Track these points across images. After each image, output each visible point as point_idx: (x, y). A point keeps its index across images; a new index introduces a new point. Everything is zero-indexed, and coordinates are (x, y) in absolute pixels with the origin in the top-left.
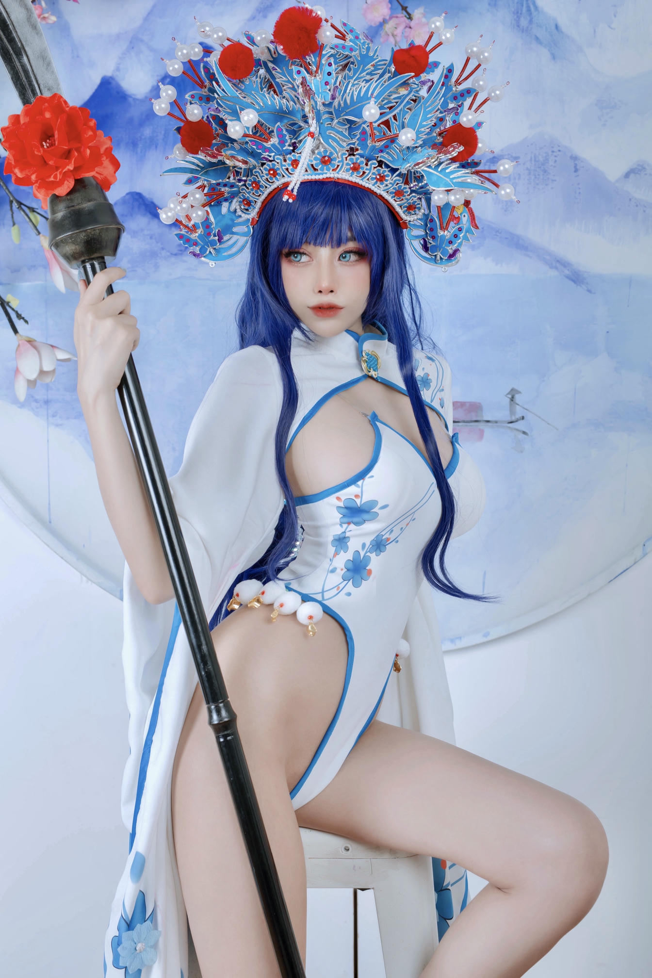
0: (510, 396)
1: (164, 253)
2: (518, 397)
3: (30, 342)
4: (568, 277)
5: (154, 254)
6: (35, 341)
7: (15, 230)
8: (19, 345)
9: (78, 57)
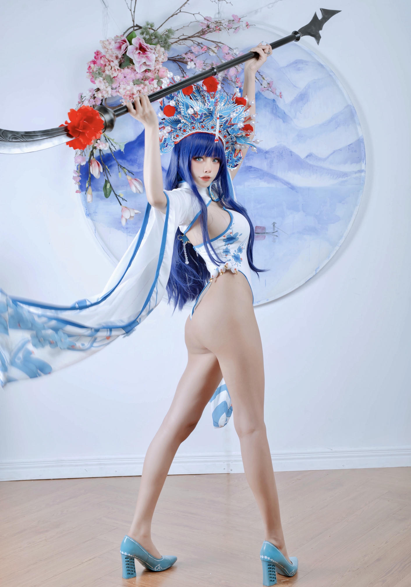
0: (273, 225)
2: (275, 225)
4: (290, 188)
6: (127, 207)
7: (120, 174)
8: (122, 209)
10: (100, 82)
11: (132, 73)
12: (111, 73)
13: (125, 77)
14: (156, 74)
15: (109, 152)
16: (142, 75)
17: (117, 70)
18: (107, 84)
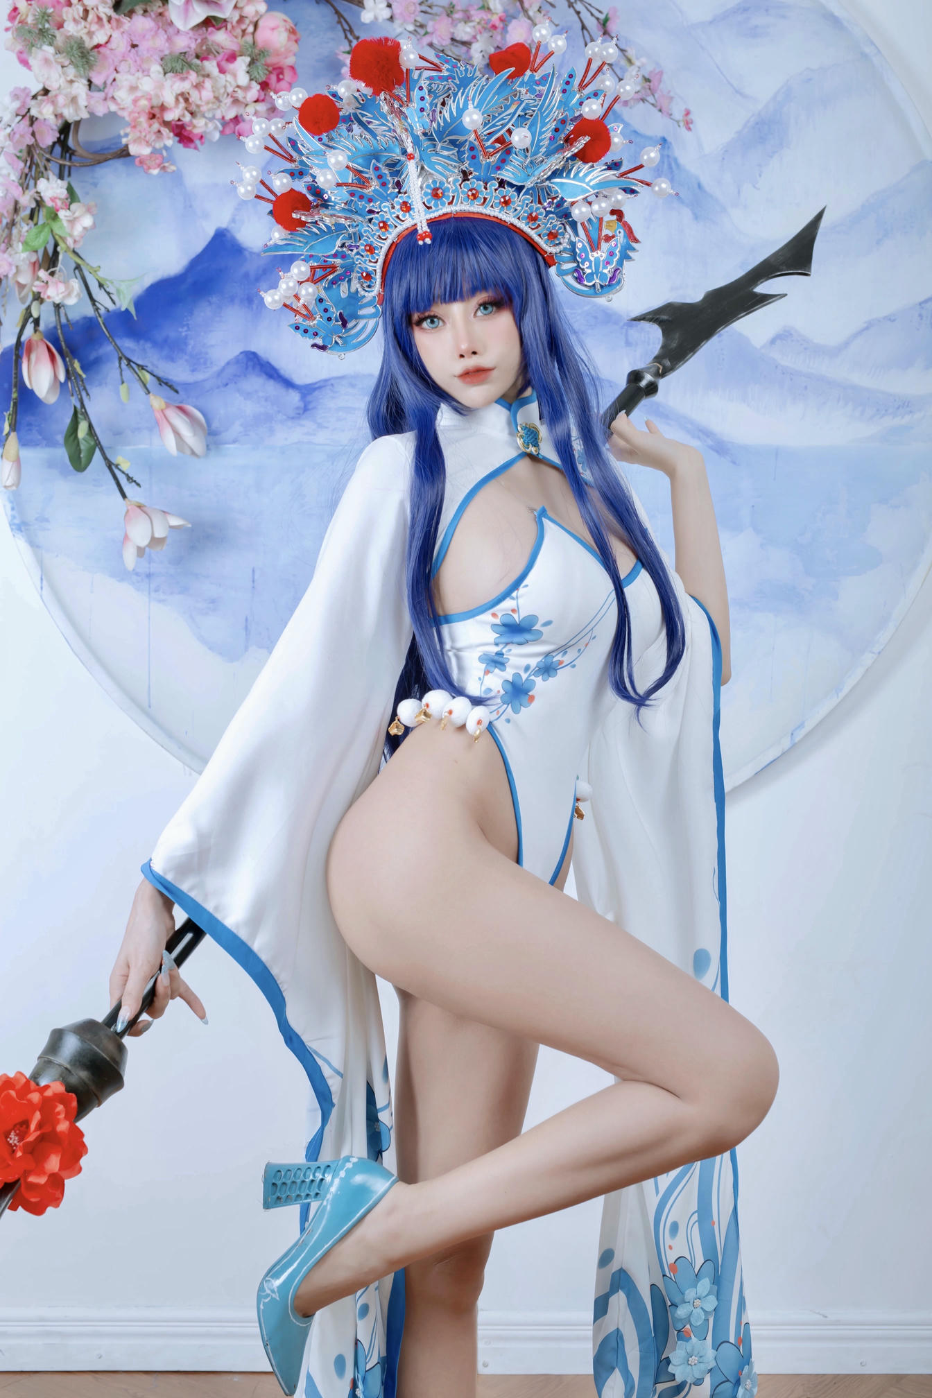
1: (280, 417)
3: (140, 507)
4: (711, 448)
5: (268, 418)
6: (144, 506)
7: (123, 389)
8: (128, 511)
9: (191, 206)
10: (47, 61)
11: (160, 30)
12: (86, 31)
13: (134, 46)
14: (249, 39)
15: (89, 311)
16: (196, 40)
17: (105, 19)
18: (71, 71)
